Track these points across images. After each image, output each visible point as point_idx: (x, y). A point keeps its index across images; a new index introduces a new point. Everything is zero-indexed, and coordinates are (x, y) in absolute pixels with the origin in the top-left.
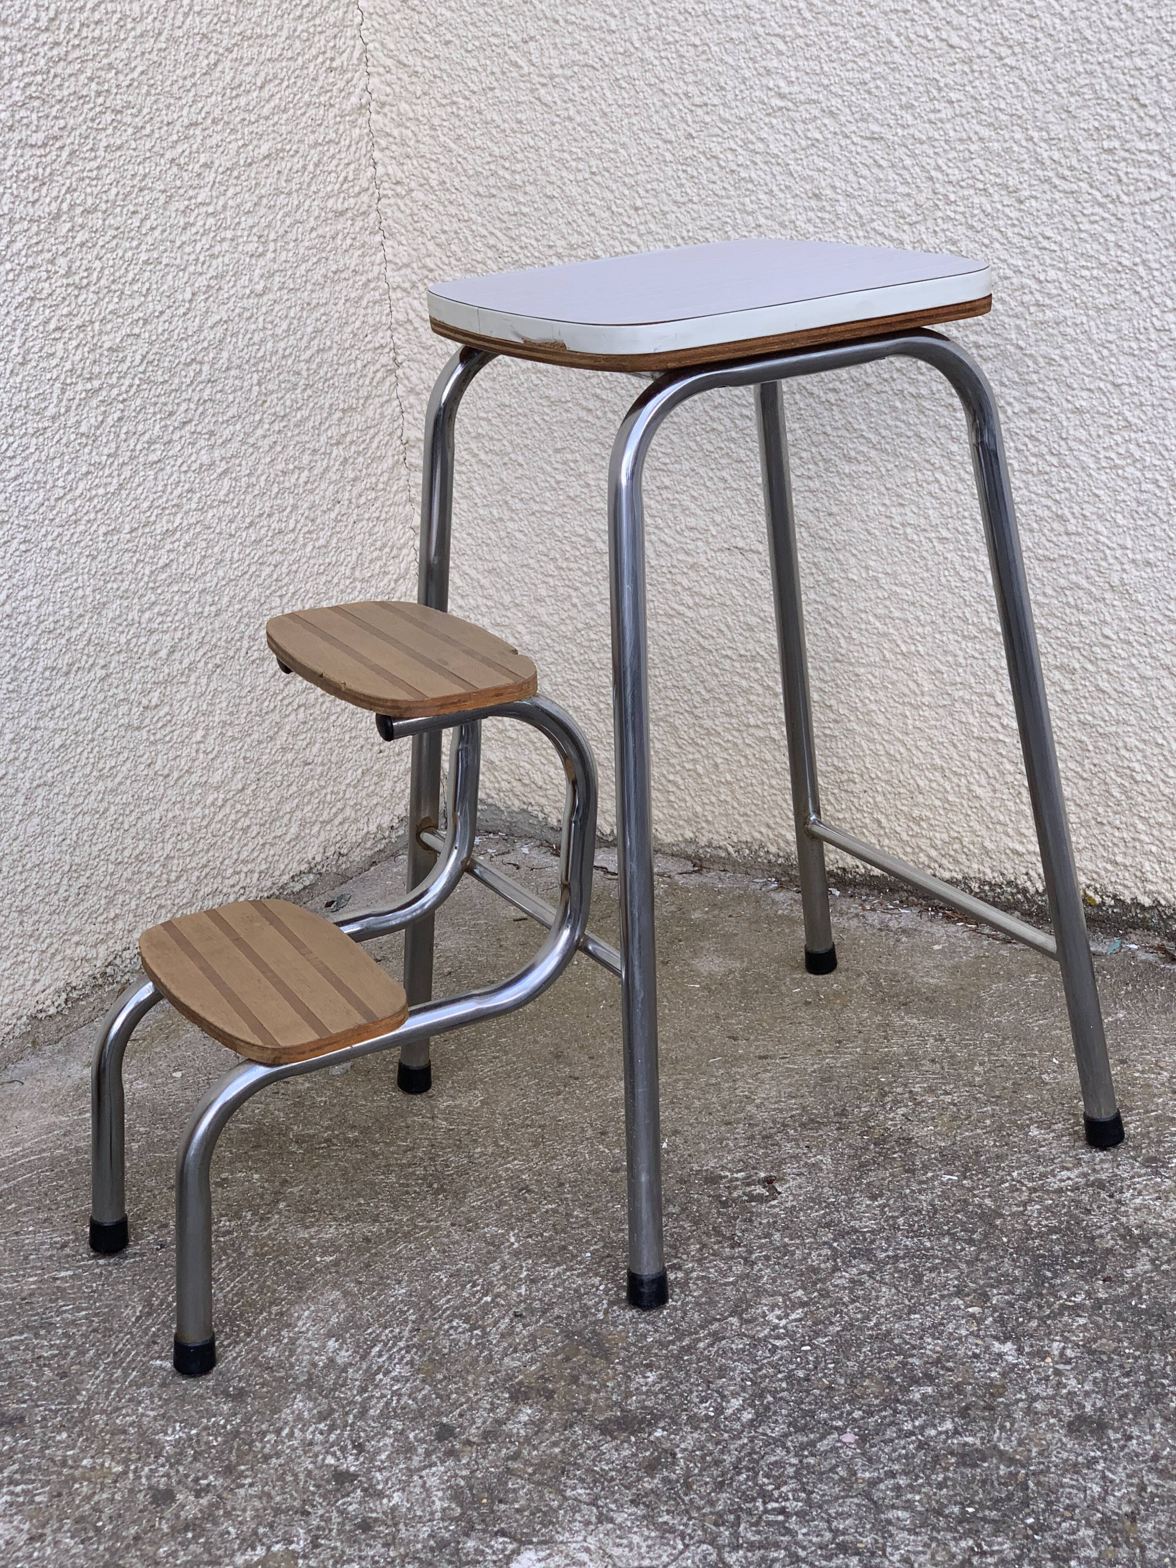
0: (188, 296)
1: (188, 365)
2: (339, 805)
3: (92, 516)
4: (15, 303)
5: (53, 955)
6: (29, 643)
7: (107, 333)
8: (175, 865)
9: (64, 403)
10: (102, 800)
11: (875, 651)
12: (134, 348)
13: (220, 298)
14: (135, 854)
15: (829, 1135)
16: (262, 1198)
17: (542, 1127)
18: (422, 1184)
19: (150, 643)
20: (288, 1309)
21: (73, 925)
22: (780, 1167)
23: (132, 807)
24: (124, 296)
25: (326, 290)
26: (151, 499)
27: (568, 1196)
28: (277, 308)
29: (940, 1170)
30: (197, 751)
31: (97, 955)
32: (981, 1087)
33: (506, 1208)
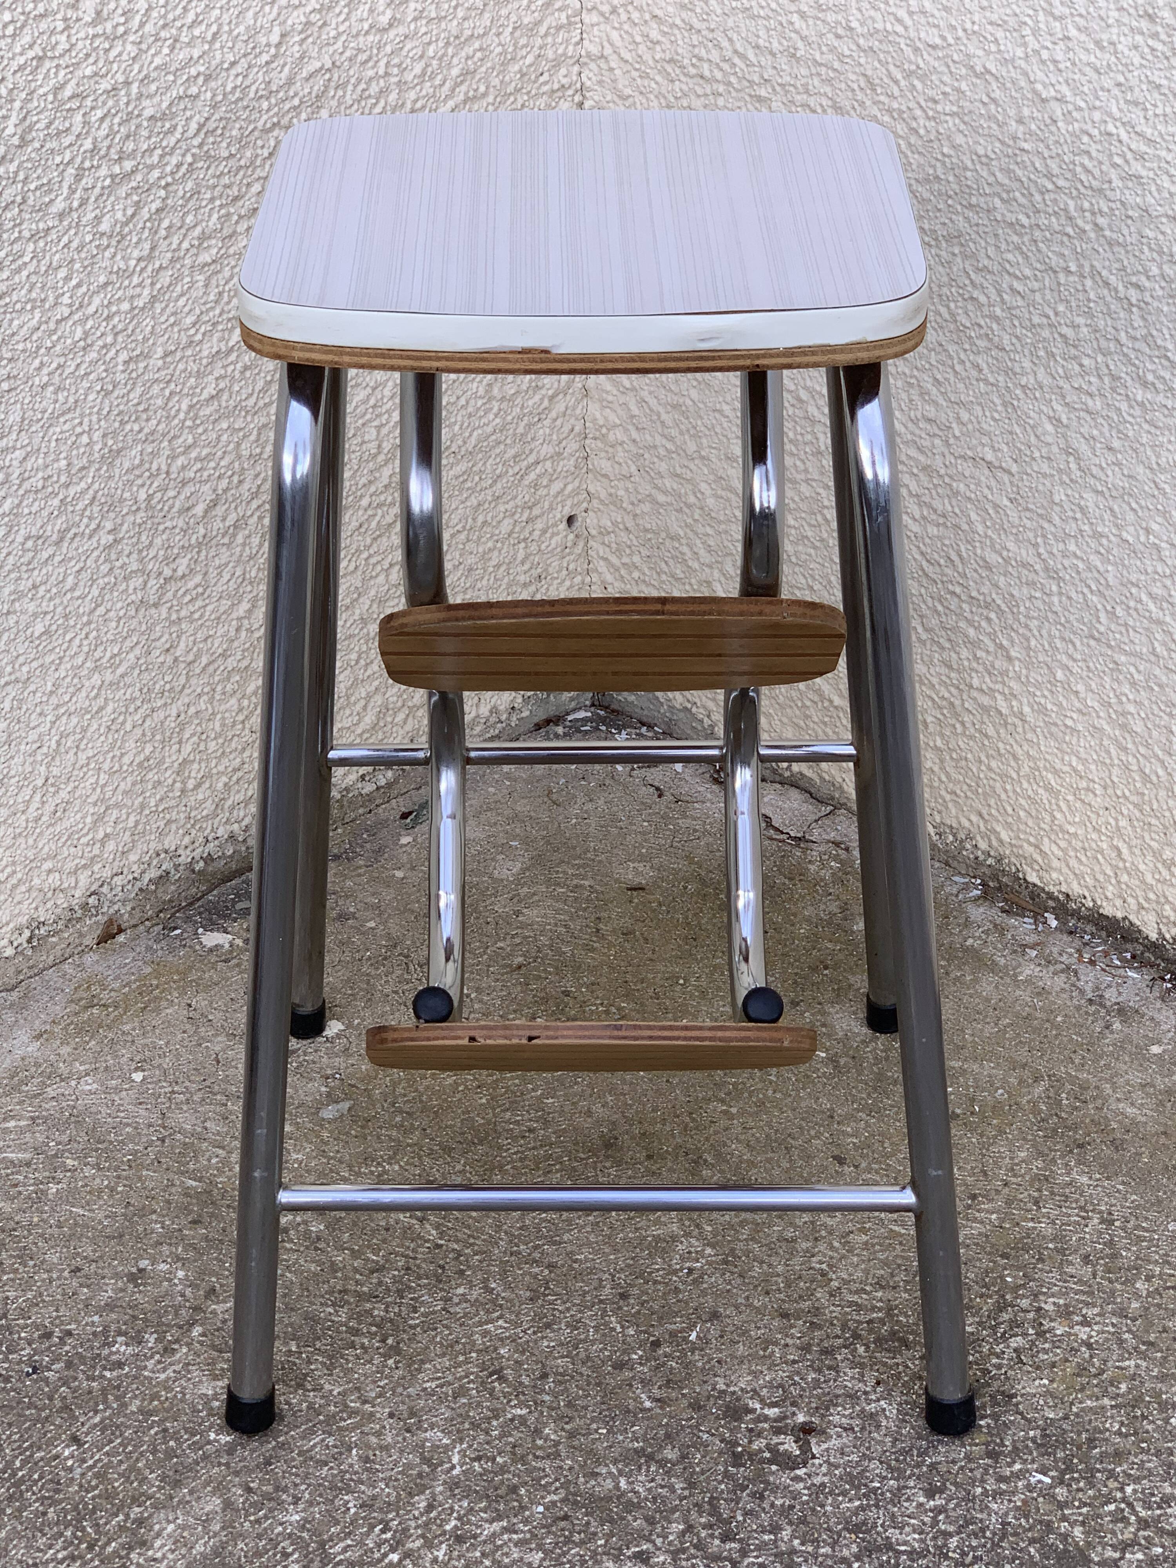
0: (275, 38)
1: (265, 131)
3: (109, 339)
4: (14, 66)
5: (14, 887)
6: (7, 506)
7: (150, 96)
8: (195, 771)
9: (77, 195)
10: (97, 696)
11: (1144, 639)
12: (188, 113)
13: (324, 37)
14: (137, 760)
15: (907, 1367)
16: (176, 1314)
17: (551, 1266)
18: (375, 1334)
19: (182, 497)
20: (151, 1516)
21: (46, 849)
22: (828, 1409)
23: (138, 703)
24: (178, 46)
25: (487, 15)
26: (198, 312)
27: (547, 1398)
28: (408, 46)
29: (1033, 1461)
30: (238, 630)
31: (77, 883)
32: (1134, 1320)
33: (464, 1401)
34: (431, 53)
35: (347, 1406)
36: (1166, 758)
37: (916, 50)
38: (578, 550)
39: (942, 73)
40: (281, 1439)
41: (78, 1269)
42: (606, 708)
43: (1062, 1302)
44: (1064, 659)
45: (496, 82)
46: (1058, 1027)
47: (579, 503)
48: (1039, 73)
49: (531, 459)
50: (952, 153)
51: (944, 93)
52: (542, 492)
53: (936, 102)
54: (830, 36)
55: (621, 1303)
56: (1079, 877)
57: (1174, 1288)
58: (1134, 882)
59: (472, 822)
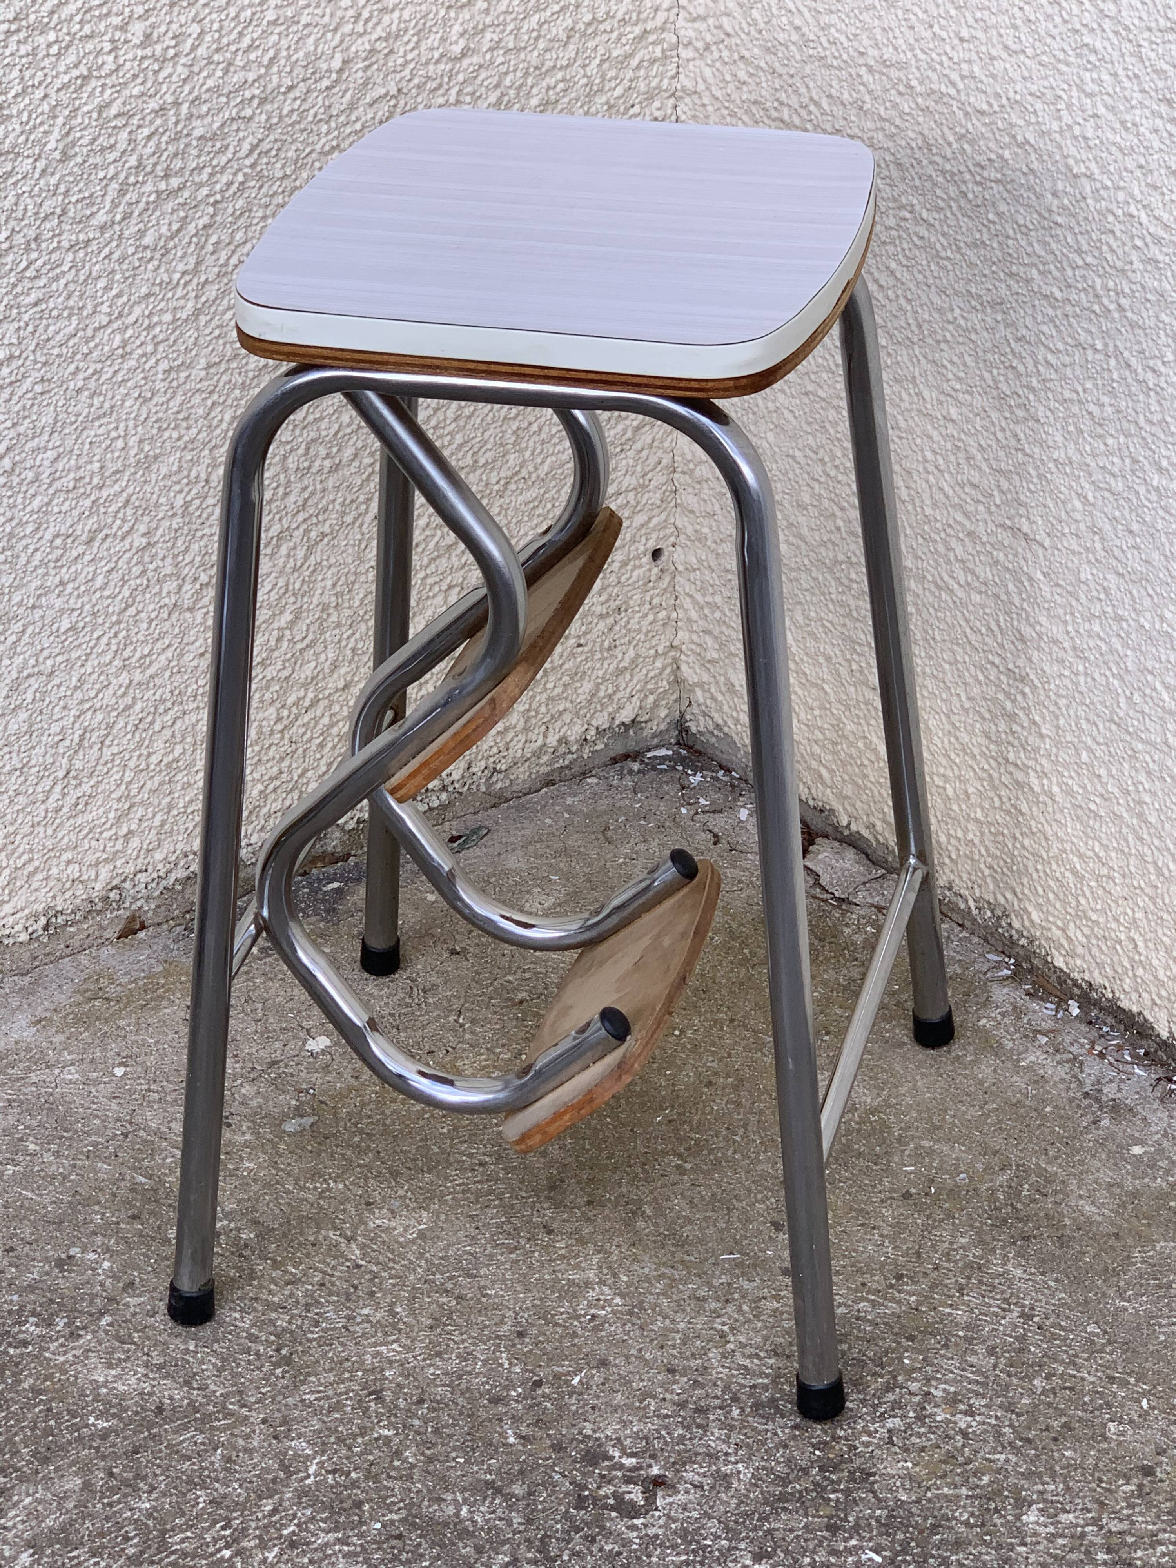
0: (336, 64)
3: (149, 349)
4: (58, 84)
6: (36, 504)
7: (201, 117)
9: (120, 209)
10: (124, 695)
12: (241, 134)
13: (390, 64)
14: (165, 761)
15: (776, 1434)
16: (91, 1303)
17: (460, 1298)
18: (273, 1343)
20: (13, 1487)
21: (66, 840)
22: (684, 1464)
23: (169, 705)
24: (232, 69)
25: (571, 47)
27: (416, 1422)
28: (483, 75)
29: (871, 1539)
30: (279, 640)
31: (97, 875)
32: (1019, 1415)
33: (337, 1416)
34: (507, 82)
35: (225, 1408)
37: (967, 114)
38: (664, 584)
39: (988, 139)
40: (154, 1431)
41: (12, 1249)
42: (689, 748)
43: (952, 1389)
44: (1089, 741)
46: (1044, 1117)
47: (666, 537)
48: (1072, 148)
49: (612, 490)
50: (996, 219)
51: (989, 159)
53: (983, 168)
54: (893, 92)
55: (517, 1341)
56: (1100, 966)
57: (1071, 1389)
58: (1148, 977)
59: (519, 852)
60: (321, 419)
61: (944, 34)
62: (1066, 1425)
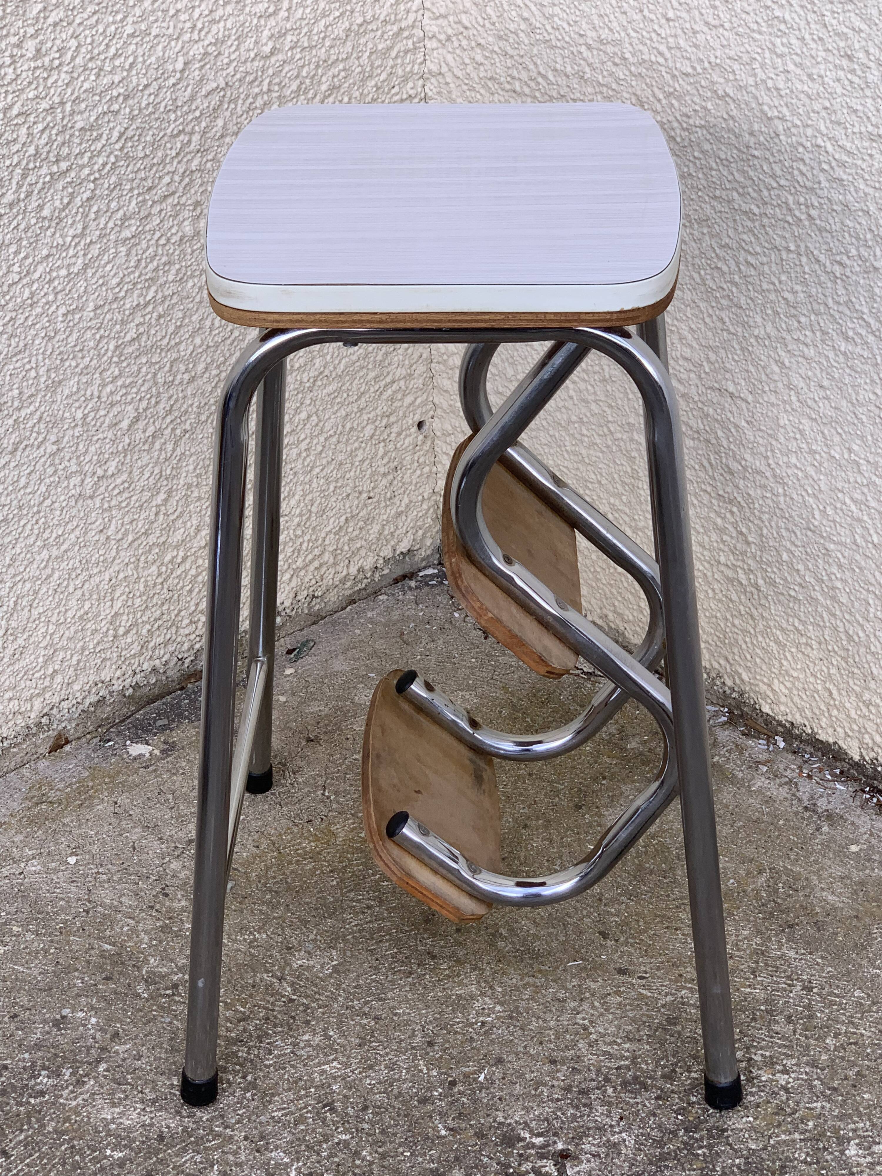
0: (180, 66)
1: (173, 136)
2: (317, 552)
3: (51, 298)
7: (81, 113)
8: (124, 621)
9: (24, 189)
10: (46, 567)
11: (848, 532)
12: (111, 125)
13: (219, 63)
14: (79, 614)
15: (645, 1105)
16: (88, 1053)
17: (377, 1018)
18: (238, 1071)
19: (111, 415)
21: (7, 683)
22: (581, 1139)
23: (79, 571)
24: (102, 73)
25: (349, 44)
26: (121, 275)
27: (366, 1126)
28: (287, 69)
30: (157, 514)
31: (32, 707)
32: (822, 1070)
33: (302, 1127)
34: (304, 73)
35: (212, 1130)
36: (865, 623)
37: (674, 76)
38: (426, 447)
39: (693, 95)
40: (160, 1156)
41: (16, 1016)
43: (768, 1054)
44: (788, 545)
45: (357, 94)
46: (779, 829)
47: (428, 411)
48: (765, 97)
49: (388, 379)
50: (701, 156)
51: (694, 110)
52: (397, 404)
53: (689, 117)
54: (609, 63)
55: (429, 1049)
56: (801, 710)
57: (855, 1043)
58: (842, 716)
59: (341, 657)
60: (181, 342)
61: (653, 17)
62: (858, 1073)
